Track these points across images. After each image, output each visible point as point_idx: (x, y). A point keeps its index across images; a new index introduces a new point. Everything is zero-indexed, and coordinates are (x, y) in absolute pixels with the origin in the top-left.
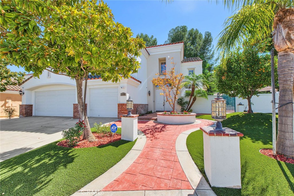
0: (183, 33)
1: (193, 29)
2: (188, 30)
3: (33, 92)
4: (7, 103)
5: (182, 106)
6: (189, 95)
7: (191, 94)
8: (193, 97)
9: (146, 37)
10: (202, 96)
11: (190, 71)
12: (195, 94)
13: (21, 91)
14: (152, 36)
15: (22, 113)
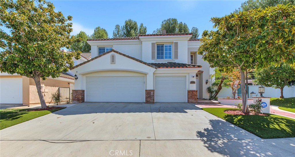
3: (85, 77)
13: (76, 75)
15: (77, 99)
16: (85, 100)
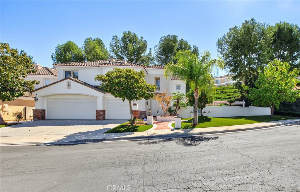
0: (174, 44)
1: (183, 39)
2: (178, 40)
3: (45, 98)
4: (5, 107)
5: (171, 113)
6: (175, 106)
7: (177, 105)
8: (178, 107)
9: (135, 37)
10: (183, 106)
11: (177, 87)
12: (179, 105)
13: (35, 98)
14: (142, 38)
15: (37, 117)
16: (46, 118)
